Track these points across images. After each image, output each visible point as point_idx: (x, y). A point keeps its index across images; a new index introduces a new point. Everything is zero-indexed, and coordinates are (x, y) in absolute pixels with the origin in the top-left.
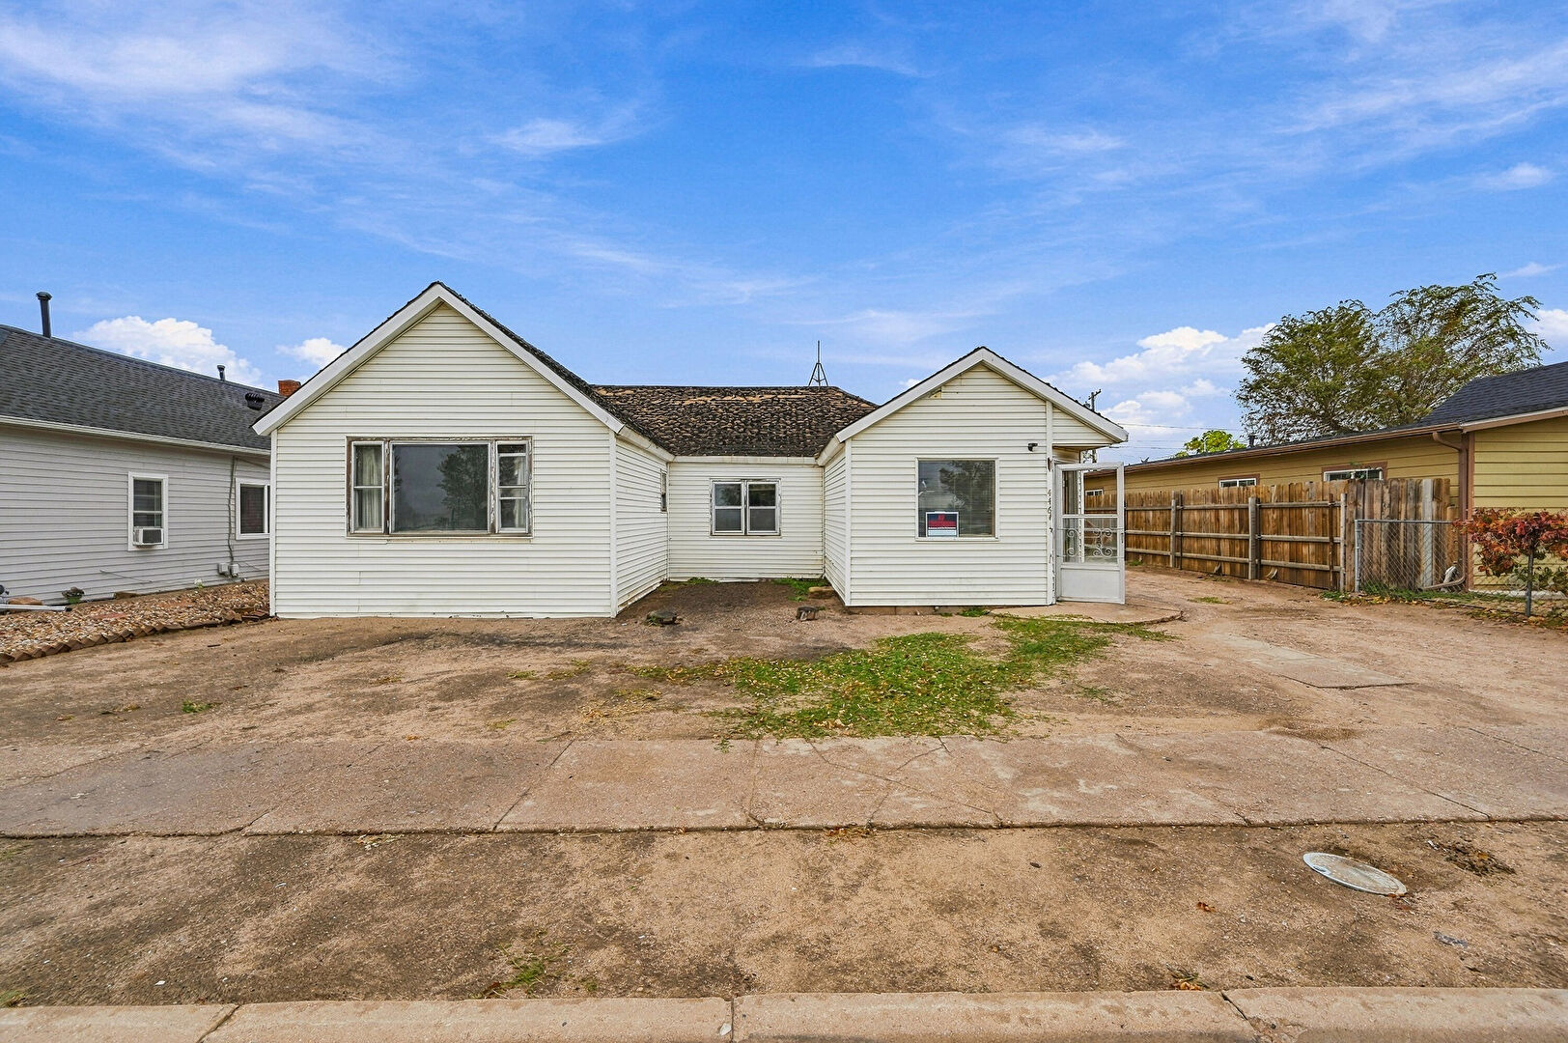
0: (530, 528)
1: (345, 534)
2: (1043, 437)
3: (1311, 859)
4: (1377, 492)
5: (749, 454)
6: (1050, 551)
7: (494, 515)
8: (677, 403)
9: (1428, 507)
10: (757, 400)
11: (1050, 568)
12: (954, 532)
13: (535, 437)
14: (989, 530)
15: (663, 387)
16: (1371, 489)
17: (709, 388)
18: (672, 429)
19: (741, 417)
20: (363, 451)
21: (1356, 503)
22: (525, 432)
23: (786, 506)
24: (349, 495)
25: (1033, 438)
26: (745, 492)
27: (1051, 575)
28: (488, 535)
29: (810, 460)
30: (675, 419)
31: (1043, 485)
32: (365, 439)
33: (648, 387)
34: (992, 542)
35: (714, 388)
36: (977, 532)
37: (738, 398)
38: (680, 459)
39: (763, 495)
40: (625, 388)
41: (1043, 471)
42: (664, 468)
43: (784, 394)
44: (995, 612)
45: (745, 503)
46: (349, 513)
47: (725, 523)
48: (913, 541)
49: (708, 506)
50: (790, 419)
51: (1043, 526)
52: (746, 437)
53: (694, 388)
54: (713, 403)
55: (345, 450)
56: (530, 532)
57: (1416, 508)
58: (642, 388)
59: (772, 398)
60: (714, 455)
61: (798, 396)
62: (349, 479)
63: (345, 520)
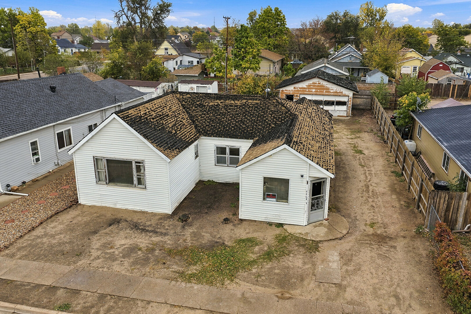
1: (96, 183)
2: (305, 173)
4: (443, 196)
6: (306, 209)
7: (135, 181)
8: (207, 104)
9: (464, 202)
10: (239, 103)
12: (275, 200)
13: (146, 160)
19: (230, 114)
20: (97, 160)
22: (143, 159)
24: (95, 172)
25: (302, 173)
26: (228, 151)
27: (307, 216)
28: (134, 187)
30: (204, 114)
31: (305, 188)
32: (98, 157)
34: (287, 205)
36: (282, 200)
38: (203, 137)
39: (235, 152)
41: (305, 184)
43: (251, 100)
44: (285, 226)
45: (228, 155)
46: (96, 177)
47: (220, 161)
48: (261, 202)
49: (214, 155)
50: (250, 116)
51: (304, 202)
52: (230, 126)
54: (221, 104)
55: (93, 160)
56: (145, 188)
57: (459, 203)
59: (246, 102)
60: (216, 137)
61: (257, 102)
62: (95, 168)
63: (95, 179)
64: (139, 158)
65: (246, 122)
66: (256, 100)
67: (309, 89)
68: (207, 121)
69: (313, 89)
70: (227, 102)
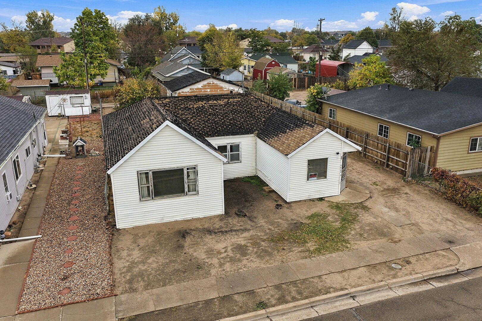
0: (198, 192)
1: (139, 201)
2: (341, 151)
3: (393, 265)
4: (418, 151)
5: (231, 134)
6: (340, 181)
9: (428, 154)
11: (340, 185)
12: (316, 178)
16: (416, 150)
20: (141, 175)
21: (412, 155)
22: (195, 163)
23: (243, 152)
24: (139, 189)
25: (338, 151)
27: (340, 187)
28: (186, 195)
29: (252, 135)
31: (339, 163)
32: (143, 171)
34: (326, 180)
36: (321, 178)
39: (235, 148)
41: (340, 160)
43: (232, 98)
44: (326, 199)
46: (140, 194)
48: (305, 182)
51: (339, 174)
54: (206, 105)
55: (136, 175)
57: (426, 154)
59: (228, 101)
60: (218, 136)
61: (237, 99)
62: (139, 184)
63: (139, 197)
64: (191, 164)
65: (238, 119)
66: (236, 98)
67: (204, 89)
68: (202, 123)
69: (208, 89)
70: (210, 102)
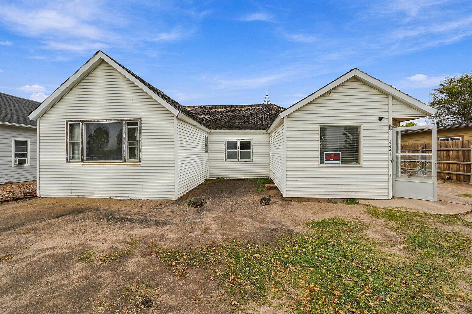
0: (140, 159)
1: (65, 161)
2: (386, 113)
5: (240, 129)
6: (391, 172)
7: (125, 153)
8: (213, 111)
10: (244, 109)
11: (390, 180)
12: (338, 162)
13: (142, 119)
14: (357, 160)
15: (209, 106)
17: (225, 106)
18: (211, 120)
19: (237, 115)
20: (71, 126)
22: (138, 116)
23: (255, 150)
24: (67, 145)
25: (381, 115)
26: (238, 145)
27: (391, 184)
28: (123, 162)
29: (264, 131)
30: (212, 117)
31: (386, 138)
32: (73, 121)
33: (203, 106)
34: (359, 167)
35: (228, 106)
36: (350, 161)
37: (236, 109)
38: (213, 131)
39: (246, 145)
40: (195, 106)
41: (387, 131)
42: (207, 135)
43: (254, 107)
44: (361, 202)
45: (239, 149)
46: (67, 153)
47: (230, 156)
48: (317, 166)
49: (224, 150)
50: (256, 116)
51: (386, 159)
52: (239, 123)
53: (220, 106)
54: (227, 111)
55: (65, 126)
56: (140, 161)
58: (201, 106)
59: (250, 108)
60: (226, 129)
61: (260, 107)
62: (67, 138)
63: (65, 156)
64: (132, 116)
